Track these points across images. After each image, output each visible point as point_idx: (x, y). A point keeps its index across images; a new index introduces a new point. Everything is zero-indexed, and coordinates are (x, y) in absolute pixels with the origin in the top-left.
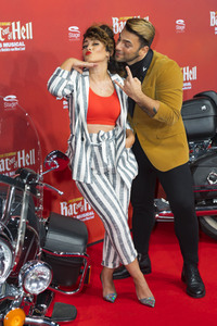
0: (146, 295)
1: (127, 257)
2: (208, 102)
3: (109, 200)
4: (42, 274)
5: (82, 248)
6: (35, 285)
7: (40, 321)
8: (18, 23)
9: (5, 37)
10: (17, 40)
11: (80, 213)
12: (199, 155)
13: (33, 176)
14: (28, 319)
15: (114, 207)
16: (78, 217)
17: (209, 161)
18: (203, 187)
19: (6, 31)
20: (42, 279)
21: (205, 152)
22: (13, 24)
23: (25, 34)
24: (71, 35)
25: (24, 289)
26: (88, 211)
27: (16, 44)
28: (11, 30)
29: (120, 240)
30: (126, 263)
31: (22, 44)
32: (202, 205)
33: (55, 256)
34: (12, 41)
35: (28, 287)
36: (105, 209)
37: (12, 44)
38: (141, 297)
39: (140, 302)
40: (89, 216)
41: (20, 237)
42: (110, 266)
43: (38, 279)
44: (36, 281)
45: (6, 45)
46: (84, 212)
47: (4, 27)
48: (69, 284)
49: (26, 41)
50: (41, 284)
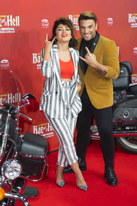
0: (82, 183)
1: (72, 160)
2: (125, 68)
3: (63, 125)
4: (16, 167)
5: (43, 154)
6: (11, 174)
7: (16, 196)
8: (11, 16)
9: (3, 24)
10: (10, 27)
11: (45, 133)
12: (118, 100)
13: (13, 109)
14: (6, 194)
15: (65, 130)
16: (44, 135)
17: (124, 104)
18: (120, 119)
19: (3, 21)
20: (16, 170)
21: (122, 98)
22: (8, 16)
23: (15, 23)
24: (43, 25)
25: (5, 176)
26: (50, 132)
27: (9, 29)
28: (6, 20)
29: (68, 150)
30: (71, 164)
31: (13, 29)
32: (119, 130)
33: (27, 157)
34: (7, 27)
35: (7, 175)
36: (60, 131)
37: (7, 29)
38: (79, 185)
39: (78, 188)
40: (51, 135)
41: (4, 145)
42: (62, 165)
43: (13, 170)
44: (12, 171)
45: (3, 29)
46: (48, 132)
47: (2, 18)
48: (35, 175)
49: (15, 27)
50: (15, 173)
